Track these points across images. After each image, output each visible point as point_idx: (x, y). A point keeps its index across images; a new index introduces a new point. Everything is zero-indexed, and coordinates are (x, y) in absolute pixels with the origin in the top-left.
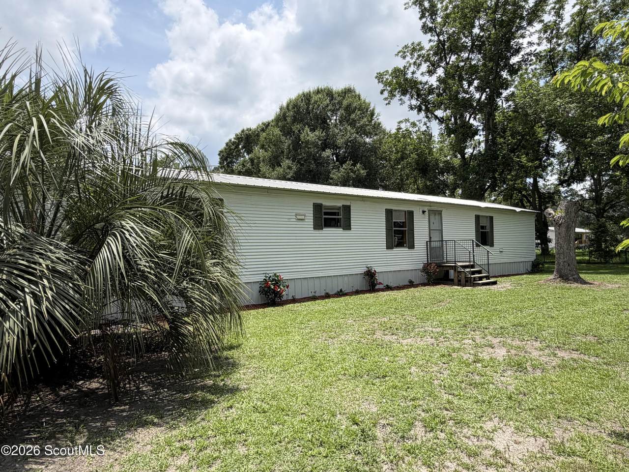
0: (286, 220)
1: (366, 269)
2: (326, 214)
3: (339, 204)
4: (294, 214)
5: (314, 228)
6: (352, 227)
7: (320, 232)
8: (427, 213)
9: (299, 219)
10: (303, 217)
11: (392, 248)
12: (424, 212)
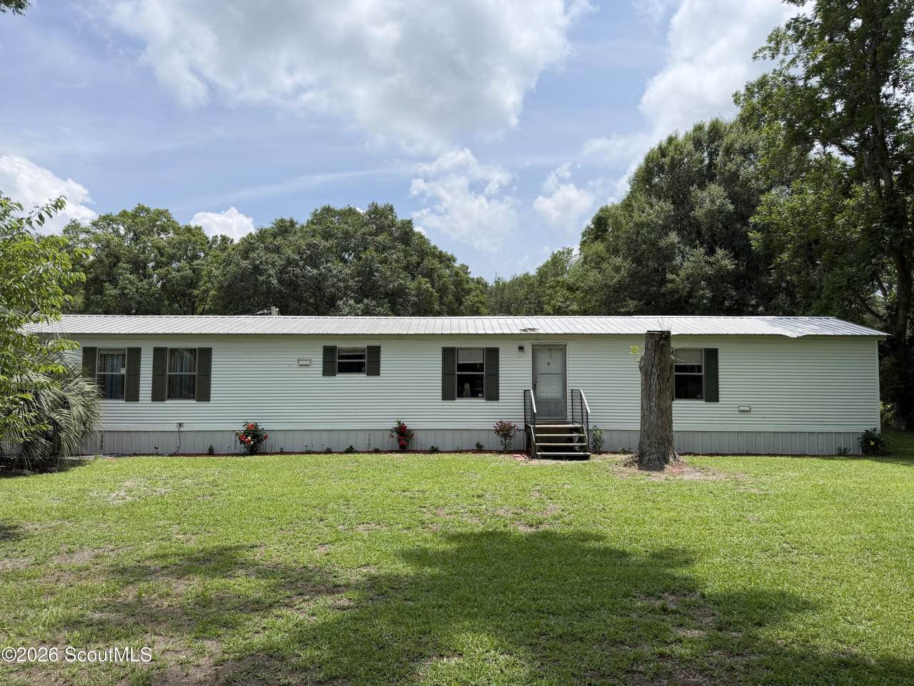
0: (286, 366)
1: (396, 425)
2: (341, 357)
3: (363, 345)
4: (296, 360)
5: (324, 375)
6: (381, 372)
7: (332, 378)
8: (528, 349)
9: (301, 365)
10: (308, 363)
11: (452, 398)
12: (521, 348)
